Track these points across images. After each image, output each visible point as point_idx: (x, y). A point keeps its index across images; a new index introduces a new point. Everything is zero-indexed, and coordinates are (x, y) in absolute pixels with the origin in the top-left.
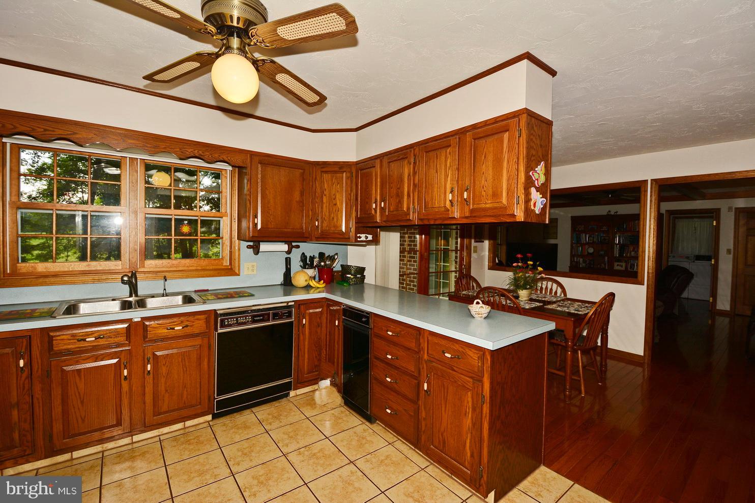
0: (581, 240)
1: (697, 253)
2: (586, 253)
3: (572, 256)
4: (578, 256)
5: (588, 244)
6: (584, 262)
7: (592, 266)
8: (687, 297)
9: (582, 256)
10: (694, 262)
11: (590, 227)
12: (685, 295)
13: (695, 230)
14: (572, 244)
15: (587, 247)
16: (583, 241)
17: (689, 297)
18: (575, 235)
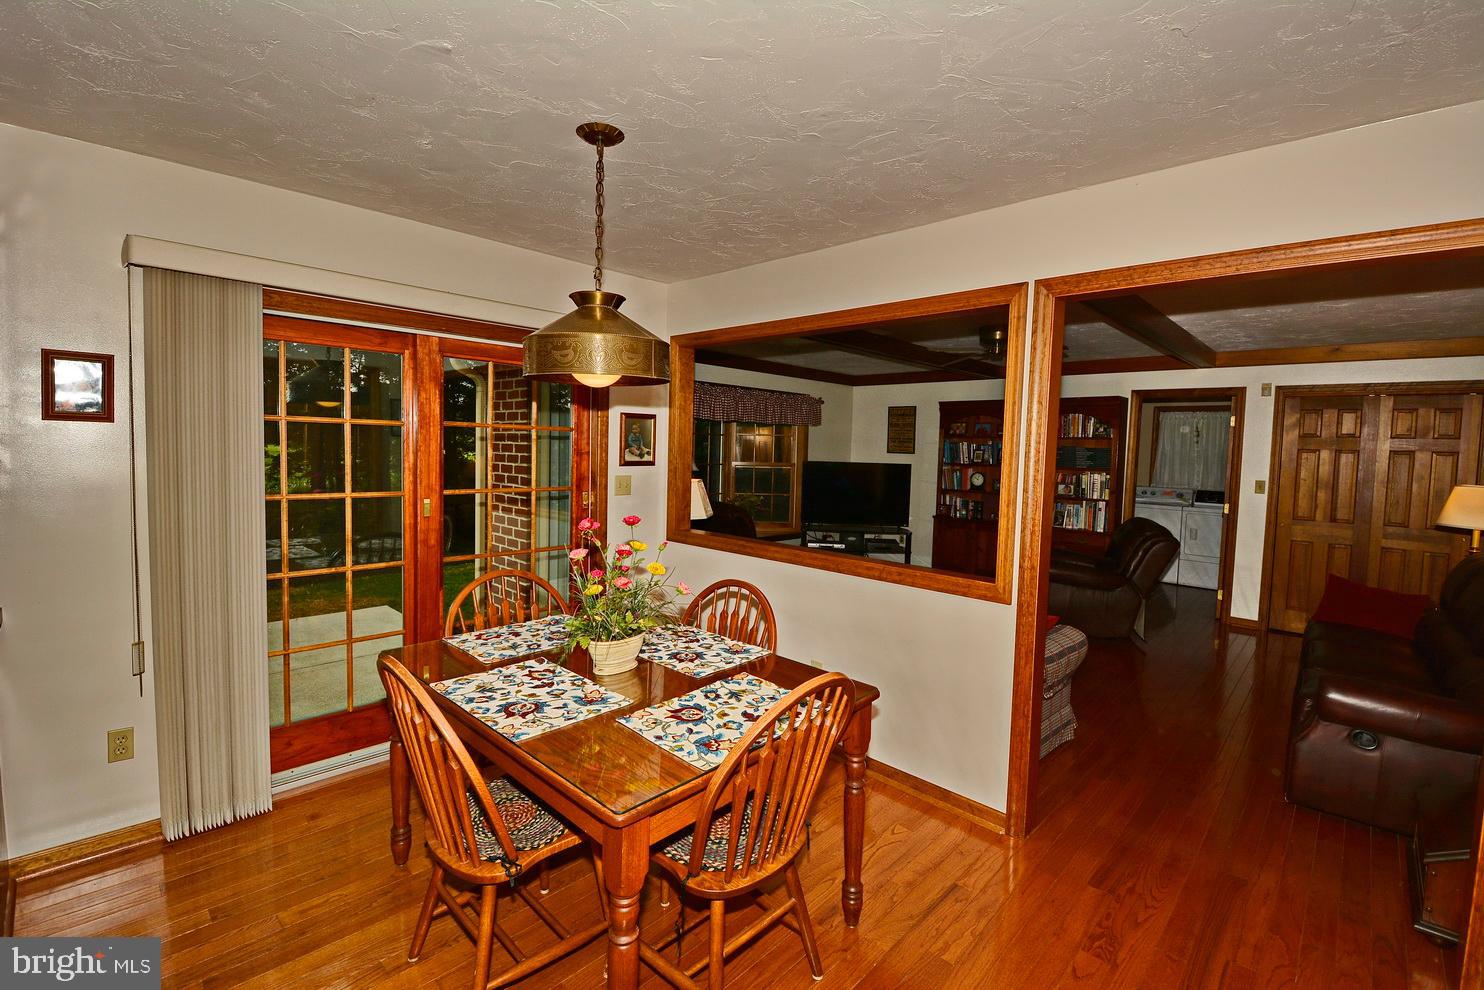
0: (958, 457)
1: (1197, 485)
2: (969, 487)
3: (941, 492)
4: (951, 491)
5: (972, 464)
6: (965, 505)
7: (979, 517)
8: (1175, 581)
9: (961, 493)
10: (1192, 505)
11: (978, 427)
12: (1170, 577)
13: (1198, 436)
14: (941, 464)
15: (970, 471)
16: (964, 459)
17: (1181, 582)
18: (947, 446)
